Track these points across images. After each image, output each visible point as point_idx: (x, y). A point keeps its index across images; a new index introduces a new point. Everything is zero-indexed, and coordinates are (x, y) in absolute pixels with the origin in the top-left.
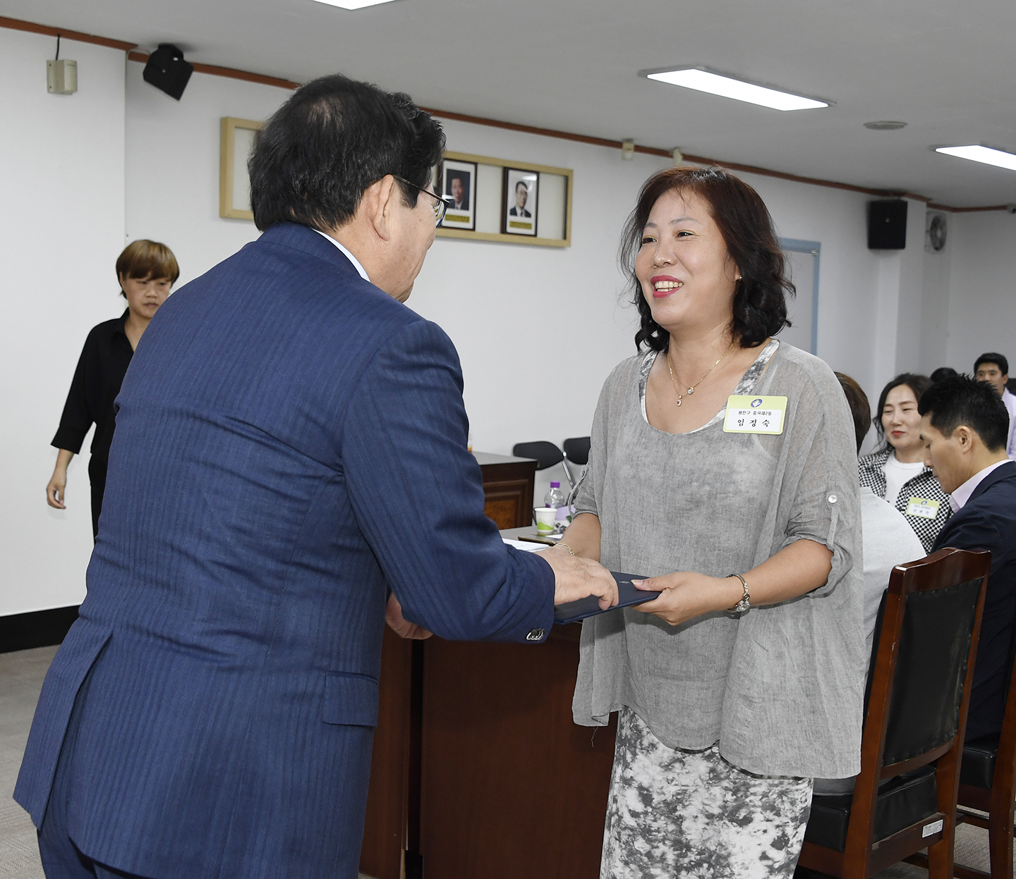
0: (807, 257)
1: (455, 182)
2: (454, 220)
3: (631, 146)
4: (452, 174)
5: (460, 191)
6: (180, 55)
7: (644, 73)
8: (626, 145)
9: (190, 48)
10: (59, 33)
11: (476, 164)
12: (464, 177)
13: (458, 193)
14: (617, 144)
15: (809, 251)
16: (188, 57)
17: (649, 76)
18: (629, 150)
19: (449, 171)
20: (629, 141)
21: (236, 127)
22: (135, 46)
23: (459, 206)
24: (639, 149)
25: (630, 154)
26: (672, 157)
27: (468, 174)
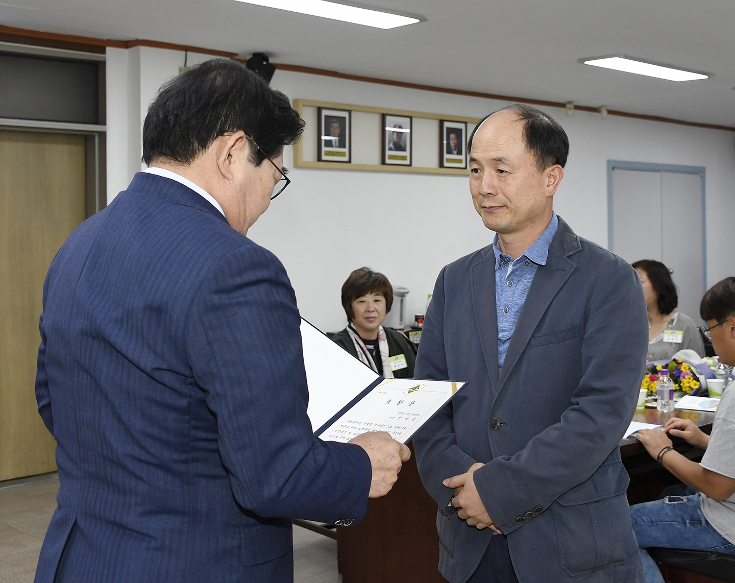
0: (696, 178)
1: (452, 136)
2: (452, 162)
3: (572, 106)
4: (450, 130)
5: (456, 142)
6: (267, 60)
7: (582, 61)
8: (568, 106)
9: (272, 55)
10: (187, 49)
11: (466, 123)
12: (458, 132)
13: (454, 143)
14: (562, 105)
15: (696, 173)
16: (271, 61)
17: (586, 63)
18: (570, 109)
19: (448, 128)
20: (570, 103)
21: (304, 106)
22: (236, 55)
23: (455, 152)
24: (577, 108)
25: (571, 112)
26: (600, 112)
27: (461, 130)
